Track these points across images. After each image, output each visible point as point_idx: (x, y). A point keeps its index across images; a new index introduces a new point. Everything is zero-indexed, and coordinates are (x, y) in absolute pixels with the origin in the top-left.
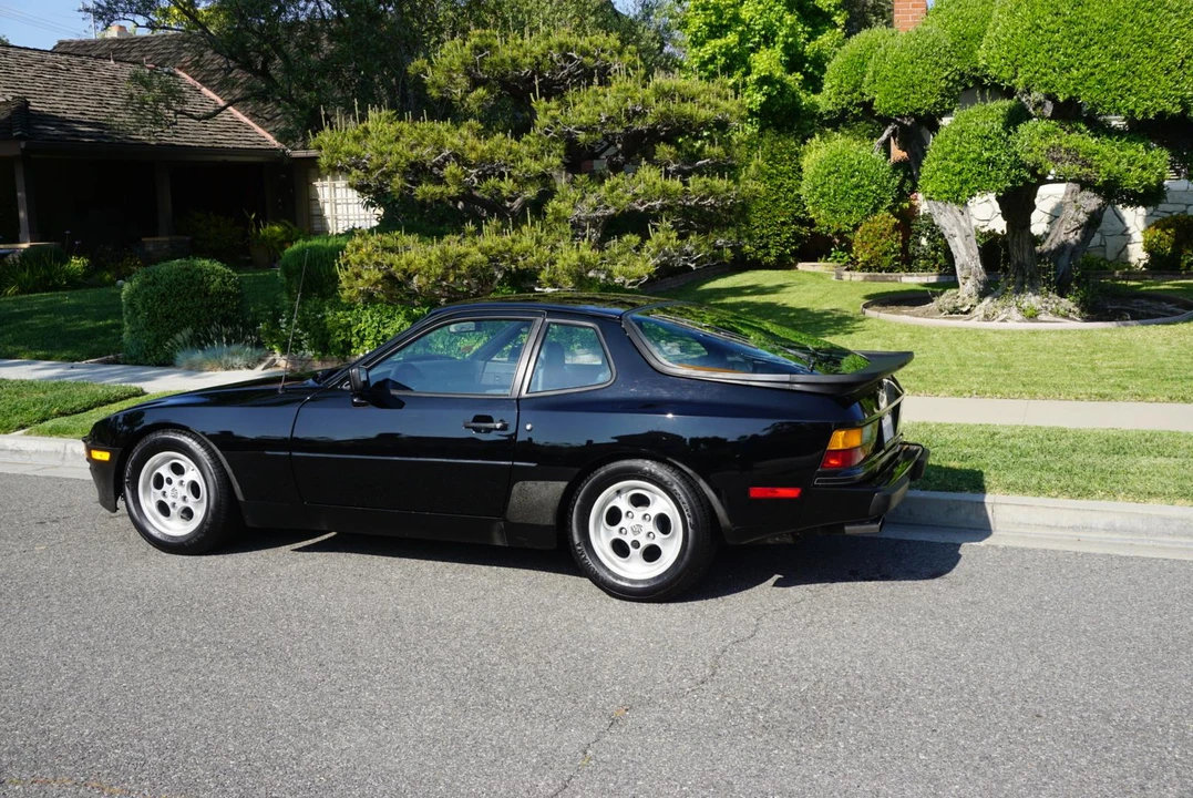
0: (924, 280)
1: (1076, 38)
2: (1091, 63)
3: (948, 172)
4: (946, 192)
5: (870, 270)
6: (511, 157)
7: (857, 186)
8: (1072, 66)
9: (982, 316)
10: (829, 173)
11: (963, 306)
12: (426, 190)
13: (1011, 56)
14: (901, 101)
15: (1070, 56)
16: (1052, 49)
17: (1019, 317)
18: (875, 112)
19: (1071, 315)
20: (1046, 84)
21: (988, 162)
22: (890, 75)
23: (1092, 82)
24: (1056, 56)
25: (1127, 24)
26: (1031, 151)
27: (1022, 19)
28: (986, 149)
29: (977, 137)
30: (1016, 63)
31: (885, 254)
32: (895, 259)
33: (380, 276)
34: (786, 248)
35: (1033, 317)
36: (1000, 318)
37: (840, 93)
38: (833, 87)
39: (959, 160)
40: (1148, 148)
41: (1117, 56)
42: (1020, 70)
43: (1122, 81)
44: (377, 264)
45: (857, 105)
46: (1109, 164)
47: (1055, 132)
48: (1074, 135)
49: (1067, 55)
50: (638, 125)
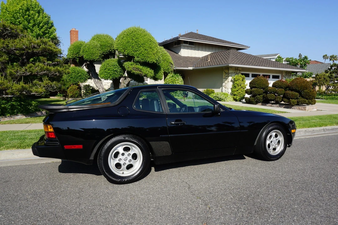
1: (138, 45)
2: (141, 50)
3: (106, 72)
4: (106, 77)
5: (72, 98)
7: (80, 76)
8: (137, 50)
10: (73, 72)
13: (124, 48)
14: (90, 57)
15: (137, 48)
18: (84, 59)
20: (132, 54)
21: (115, 71)
23: (141, 54)
24: (134, 48)
26: (129, 68)
27: (125, 40)
28: (114, 68)
29: (112, 65)
31: (76, 94)
32: (78, 95)
34: (47, 93)
39: (109, 70)
40: (150, 69)
41: (145, 50)
42: (126, 51)
43: (147, 55)
46: (145, 72)
47: (133, 64)
48: (137, 65)
49: (136, 48)
50: (35, 51)
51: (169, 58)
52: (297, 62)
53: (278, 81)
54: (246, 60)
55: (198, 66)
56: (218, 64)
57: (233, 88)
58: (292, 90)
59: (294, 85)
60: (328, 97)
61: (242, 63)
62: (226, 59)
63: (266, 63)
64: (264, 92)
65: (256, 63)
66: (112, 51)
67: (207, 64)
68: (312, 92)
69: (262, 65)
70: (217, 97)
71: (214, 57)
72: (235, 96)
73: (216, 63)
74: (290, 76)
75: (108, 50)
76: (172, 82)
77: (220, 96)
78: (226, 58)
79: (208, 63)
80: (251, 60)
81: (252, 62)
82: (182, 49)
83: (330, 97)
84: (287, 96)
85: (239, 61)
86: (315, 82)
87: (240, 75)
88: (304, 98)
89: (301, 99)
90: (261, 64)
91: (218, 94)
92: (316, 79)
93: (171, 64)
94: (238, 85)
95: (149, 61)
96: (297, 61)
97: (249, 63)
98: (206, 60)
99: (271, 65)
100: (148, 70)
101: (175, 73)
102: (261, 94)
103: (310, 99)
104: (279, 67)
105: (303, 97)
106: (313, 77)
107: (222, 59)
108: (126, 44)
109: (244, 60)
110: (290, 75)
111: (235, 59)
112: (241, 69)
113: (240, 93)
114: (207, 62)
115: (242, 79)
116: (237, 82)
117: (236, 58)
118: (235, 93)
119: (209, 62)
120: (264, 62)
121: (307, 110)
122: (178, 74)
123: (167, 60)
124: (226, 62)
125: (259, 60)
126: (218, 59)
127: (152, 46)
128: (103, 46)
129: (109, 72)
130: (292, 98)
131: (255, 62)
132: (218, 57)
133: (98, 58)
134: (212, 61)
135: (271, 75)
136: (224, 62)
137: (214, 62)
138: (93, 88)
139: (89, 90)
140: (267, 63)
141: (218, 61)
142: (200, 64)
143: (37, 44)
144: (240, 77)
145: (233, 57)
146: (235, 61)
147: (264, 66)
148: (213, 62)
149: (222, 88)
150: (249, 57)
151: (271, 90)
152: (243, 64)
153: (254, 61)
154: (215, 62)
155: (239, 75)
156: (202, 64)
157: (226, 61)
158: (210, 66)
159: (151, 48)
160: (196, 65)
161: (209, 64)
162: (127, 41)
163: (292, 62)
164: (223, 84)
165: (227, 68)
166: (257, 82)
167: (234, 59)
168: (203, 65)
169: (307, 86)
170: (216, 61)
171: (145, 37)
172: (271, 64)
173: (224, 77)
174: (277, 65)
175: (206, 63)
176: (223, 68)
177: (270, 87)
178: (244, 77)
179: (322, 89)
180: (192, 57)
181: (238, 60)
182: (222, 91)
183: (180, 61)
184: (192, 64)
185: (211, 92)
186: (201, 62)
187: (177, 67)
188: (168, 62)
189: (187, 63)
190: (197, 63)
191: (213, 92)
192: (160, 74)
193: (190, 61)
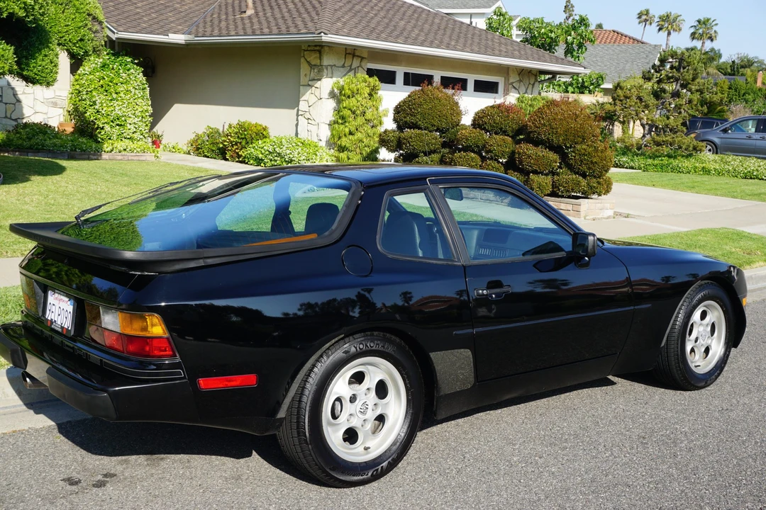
52: (553, 35)
53: (492, 107)
54: (386, 21)
55: (209, 29)
56: (284, 28)
57: (338, 123)
58: (536, 143)
59: (544, 125)
60: (650, 161)
61: (372, 32)
62: (313, 14)
63: (455, 37)
64: (444, 145)
65: (418, 35)
67: (240, 27)
68: (600, 154)
69: (441, 42)
70: (279, 155)
71: (268, 1)
72: (343, 151)
73: (277, 24)
74: (533, 85)
76: (101, 90)
77: (288, 152)
78: (314, 7)
79: (247, 21)
80: (402, 23)
81: (404, 29)
83: (656, 162)
84: (521, 162)
85: (360, 21)
86: (611, 108)
87: (362, 75)
88: (576, 173)
89: (566, 176)
90: (438, 37)
91: (281, 145)
92: (614, 99)
93: (96, 20)
94: (354, 113)
96: (551, 32)
97: (396, 33)
98: (240, 6)
99: (471, 45)
101: (113, 55)
102: (434, 152)
103: (595, 177)
104: (497, 52)
105: (571, 168)
106: (606, 91)
107: (298, 11)
109: (377, 19)
110: (532, 83)
111: (346, 13)
112: (365, 55)
113: (361, 141)
114: (242, 19)
115: (368, 90)
116: (352, 102)
117: (350, 10)
118: (345, 142)
119: (250, 17)
120: (448, 32)
121: (582, 214)
122: (129, 60)
124: (310, 24)
125: (430, 22)
126: (285, 10)
130: (536, 172)
131: (417, 32)
132: (285, 3)
134: (261, 14)
135: (471, 79)
136: (305, 24)
137: (268, 22)
140: (459, 37)
141: (283, 17)
142: (216, 22)
144: (360, 81)
145: (337, 7)
146: (345, 24)
147: (448, 47)
148: (263, 19)
149: (297, 122)
150: (396, 8)
151: (467, 140)
152: (375, 35)
153: (415, 26)
154: (271, 19)
155: (359, 75)
156: (223, 24)
157: (312, 20)
158: (254, 34)
160: (201, 25)
161: (248, 25)
163: (539, 33)
164: (301, 107)
165: (316, 46)
166: (420, 105)
167: (339, 14)
168: (227, 28)
169: (584, 132)
170: (275, 19)
172: (469, 42)
173: (303, 80)
174: (490, 43)
175: (239, 23)
176: (301, 46)
177: (464, 127)
178: (378, 83)
179: (631, 133)
181: (355, 20)
182: (297, 134)
183: (137, 8)
184: (181, 21)
185: (257, 134)
186: (219, 17)
187: (121, 29)
188: (80, 13)
189: (162, 17)
190: (205, 18)
191: (264, 133)
192: (44, 63)
193: (175, 9)
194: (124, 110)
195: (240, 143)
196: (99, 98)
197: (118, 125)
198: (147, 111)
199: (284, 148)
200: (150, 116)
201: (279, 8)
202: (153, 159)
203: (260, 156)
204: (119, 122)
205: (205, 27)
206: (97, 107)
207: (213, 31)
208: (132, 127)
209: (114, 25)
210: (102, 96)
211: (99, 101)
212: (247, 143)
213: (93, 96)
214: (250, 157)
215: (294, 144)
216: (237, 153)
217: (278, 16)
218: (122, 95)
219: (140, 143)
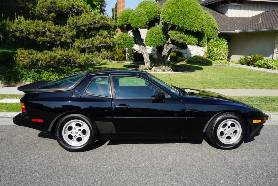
0: (130, 63)
1: (183, 14)
2: (186, 19)
3: (152, 40)
5: (118, 60)
6: (64, 31)
7: (128, 43)
8: (182, 20)
9: (154, 71)
11: (146, 68)
12: (40, 38)
14: (137, 25)
16: (178, 16)
17: (162, 71)
18: (132, 26)
19: (170, 71)
20: (177, 23)
21: (160, 39)
22: (135, 18)
23: (186, 23)
25: (192, 12)
26: (173, 37)
27: (171, 9)
28: (159, 36)
29: (157, 33)
30: (170, 18)
31: (121, 57)
32: (123, 58)
33: (30, 61)
35: (164, 71)
36: (158, 71)
37: (122, 22)
38: (120, 20)
39: (154, 38)
40: (194, 38)
41: (191, 18)
42: (172, 20)
43: (192, 24)
44: (29, 58)
45: (126, 25)
46: (189, 40)
47: (178, 33)
48: (181, 34)
49: (181, 17)
50: (96, 26)
51: (214, 23)
55: (247, 28)
56: (271, 26)
66: (157, 17)
70: (266, 64)
71: (267, 17)
75: (153, 17)
76: (215, 47)
77: (269, 63)
79: (259, 25)
82: (229, 10)
91: (267, 61)
93: (216, 29)
95: (193, 30)
98: (257, 20)
100: (192, 38)
101: (219, 37)
108: (172, 14)
114: (258, 24)
119: (260, 24)
122: (223, 38)
123: (212, 25)
126: (272, 20)
127: (197, 14)
128: (149, 12)
129: (154, 39)
132: (272, 18)
133: (144, 25)
134: (264, 22)
136: (277, 25)
137: (266, 25)
138: (137, 52)
139: (133, 53)
141: (271, 23)
142: (249, 26)
143: (98, 20)
148: (264, 24)
149: (273, 55)
154: (267, 24)
156: (251, 26)
158: (261, 29)
159: (196, 16)
160: (245, 27)
161: (259, 26)
162: (173, 10)
164: (275, 50)
168: (253, 27)
170: (268, 24)
171: (191, 5)
173: (276, 42)
175: (257, 26)
176: (276, 32)
180: (240, 18)
182: (273, 58)
183: (226, 23)
184: (239, 26)
185: (260, 58)
186: (250, 24)
187: (222, 30)
188: (212, 28)
189: (233, 25)
190: (246, 24)
191: (262, 58)
192: (204, 42)
193: (237, 23)
194: (221, 52)
195: (254, 61)
196: (214, 49)
197: (219, 56)
198: (227, 52)
199: (268, 62)
200: (228, 53)
201: (270, 20)
202: (228, 65)
203: (260, 65)
204: (219, 55)
205: (246, 27)
206: (214, 51)
207: (248, 28)
208: (223, 56)
209: (220, 29)
210: (215, 48)
211: (214, 50)
212: (256, 61)
213: (213, 48)
214: (257, 65)
215: (272, 61)
216: (253, 64)
217: (269, 22)
218: (221, 48)
219: (225, 61)
